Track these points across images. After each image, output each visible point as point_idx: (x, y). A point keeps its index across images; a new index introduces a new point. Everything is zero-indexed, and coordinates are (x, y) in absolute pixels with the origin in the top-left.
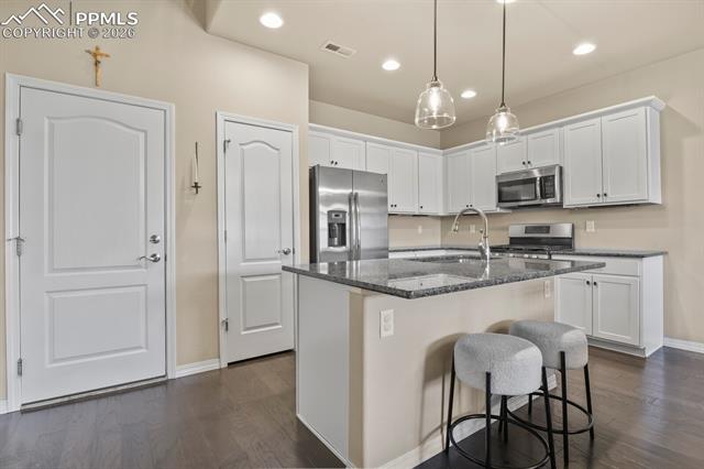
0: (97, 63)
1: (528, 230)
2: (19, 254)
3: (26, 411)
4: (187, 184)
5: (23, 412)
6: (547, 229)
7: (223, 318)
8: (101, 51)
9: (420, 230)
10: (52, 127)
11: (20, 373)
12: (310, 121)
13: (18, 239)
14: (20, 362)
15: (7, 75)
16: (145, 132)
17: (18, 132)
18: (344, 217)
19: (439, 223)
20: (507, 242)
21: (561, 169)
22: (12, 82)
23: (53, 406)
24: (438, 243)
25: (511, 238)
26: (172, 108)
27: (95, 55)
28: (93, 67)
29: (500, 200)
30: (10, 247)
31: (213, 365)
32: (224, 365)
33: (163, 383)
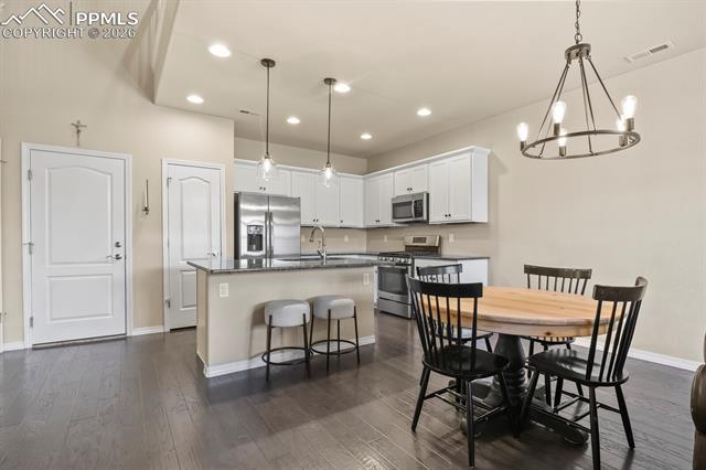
0: (78, 131)
1: (415, 240)
2: (31, 253)
3: (35, 348)
4: (141, 209)
5: (34, 349)
6: (424, 240)
7: (166, 298)
8: (82, 123)
9: (346, 239)
10: (50, 174)
11: (32, 325)
12: (236, 156)
13: (30, 244)
14: (32, 319)
15: (23, 144)
16: (110, 174)
17: (29, 179)
18: (261, 230)
19: (365, 233)
20: (403, 249)
21: (428, 195)
22: (25, 148)
23: (52, 347)
24: (364, 250)
25: (407, 246)
26: (130, 158)
27: (77, 127)
28: (75, 134)
29: (394, 217)
30: (26, 249)
31: (159, 329)
32: (168, 330)
33: (123, 338)
